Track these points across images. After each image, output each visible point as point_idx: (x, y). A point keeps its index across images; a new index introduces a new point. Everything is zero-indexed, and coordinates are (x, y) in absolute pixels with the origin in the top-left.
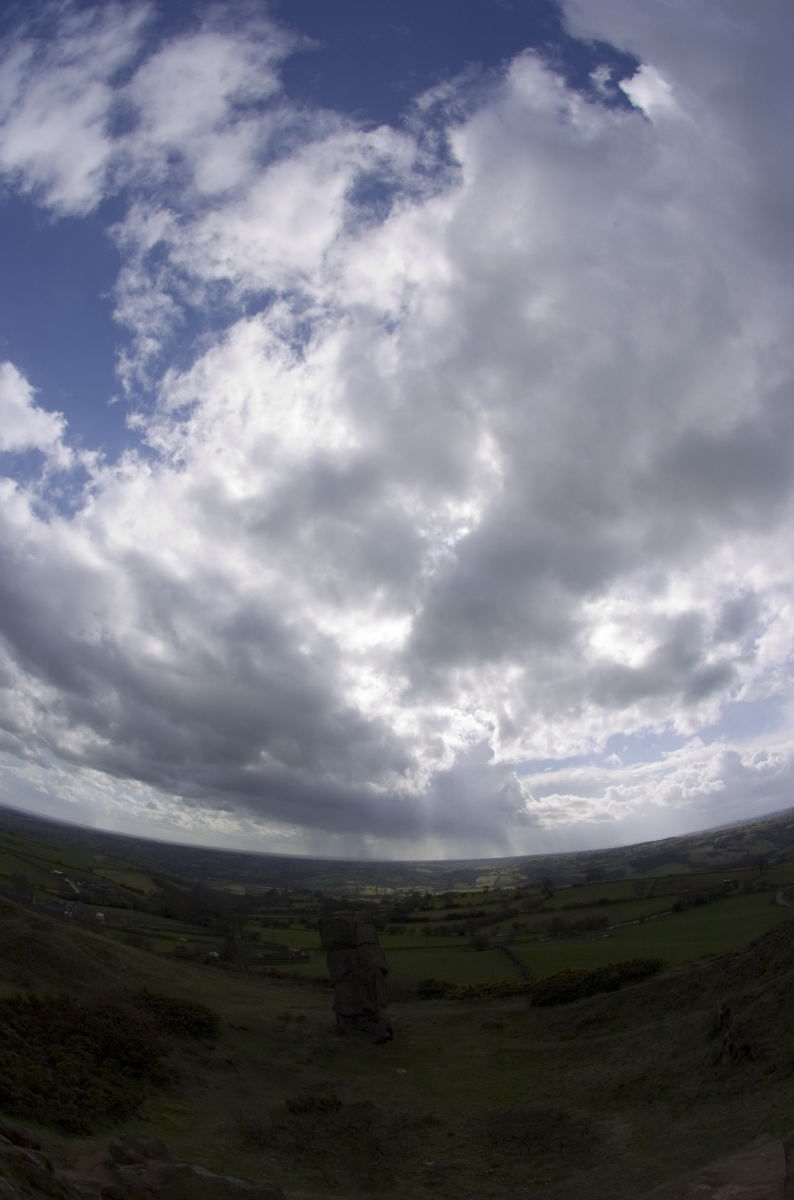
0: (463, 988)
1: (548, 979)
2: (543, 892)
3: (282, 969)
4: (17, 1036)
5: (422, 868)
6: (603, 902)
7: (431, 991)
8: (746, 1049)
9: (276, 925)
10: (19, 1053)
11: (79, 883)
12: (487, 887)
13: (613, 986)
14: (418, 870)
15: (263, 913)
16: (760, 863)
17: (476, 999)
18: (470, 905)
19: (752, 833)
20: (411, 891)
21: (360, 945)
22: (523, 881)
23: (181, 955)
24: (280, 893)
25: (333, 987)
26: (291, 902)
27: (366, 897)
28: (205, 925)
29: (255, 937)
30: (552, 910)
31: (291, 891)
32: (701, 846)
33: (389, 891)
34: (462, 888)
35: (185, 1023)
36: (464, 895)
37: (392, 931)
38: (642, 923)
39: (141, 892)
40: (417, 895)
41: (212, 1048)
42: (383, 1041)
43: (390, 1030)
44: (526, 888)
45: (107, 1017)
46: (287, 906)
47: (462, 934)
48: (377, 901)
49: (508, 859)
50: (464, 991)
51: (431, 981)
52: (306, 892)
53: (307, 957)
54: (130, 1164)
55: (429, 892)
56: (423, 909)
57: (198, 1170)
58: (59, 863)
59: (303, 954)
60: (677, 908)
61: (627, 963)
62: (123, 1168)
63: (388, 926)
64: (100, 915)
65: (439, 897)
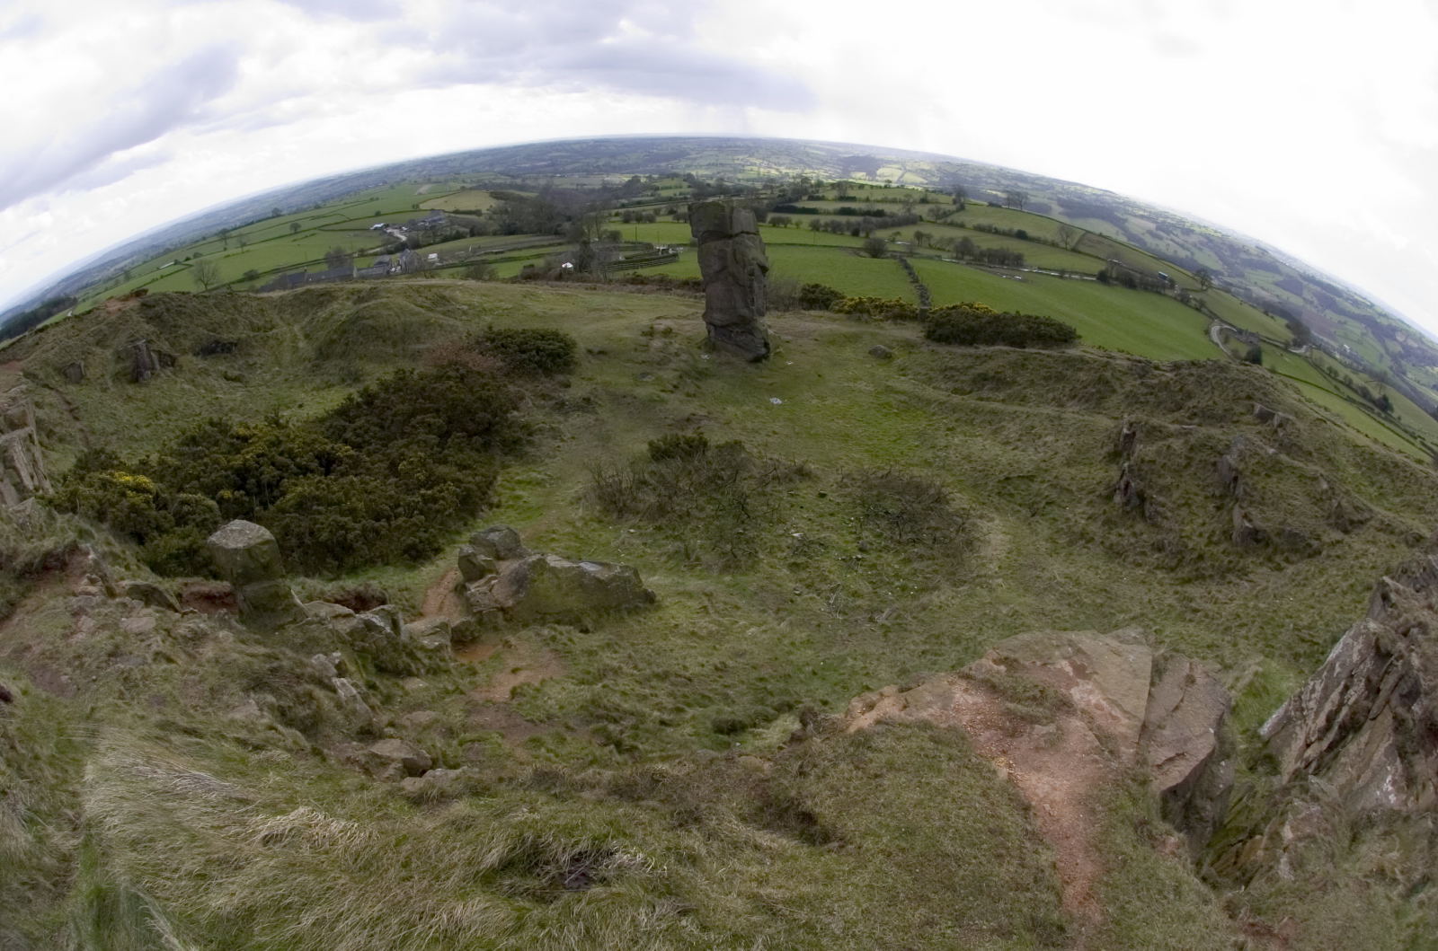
0: (852, 300)
1: (948, 308)
2: (955, 202)
3: (645, 272)
4: (352, 452)
5: (810, 147)
6: (1021, 235)
7: (816, 299)
8: (1142, 498)
9: (639, 219)
10: (356, 475)
11: (404, 228)
12: (890, 182)
13: (1018, 341)
14: (807, 149)
15: (623, 206)
16: (1203, 275)
17: (865, 316)
18: (867, 200)
19: (1201, 234)
20: (800, 176)
21: (737, 235)
22: (934, 183)
23: (530, 276)
24: (643, 180)
25: (704, 291)
26: (657, 189)
27: (748, 180)
28: (556, 233)
29: (615, 236)
30: (962, 226)
31: (656, 176)
32: (1142, 217)
33: (774, 172)
34: (859, 177)
35: (537, 358)
36: (862, 186)
37: (775, 223)
38: (1061, 277)
39: (478, 213)
40: (805, 180)
41: (568, 386)
42: (757, 360)
43: (766, 345)
44: (933, 192)
45: (449, 378)
46: (652, 195)
47: (856, 233)
48: (759, 185)
49: (916, 152)
50: (853, 303)
51: (817, 286)
52: (675, 176)
53: (675, 255)
54: (481, 577)
55: (821, 179)
56: (812, 198)
57: (553, 561)
58: (378, 214)
59: (671, 252)
60: (1103, 278)
61: (1037, 318)
62: (473, 588)
63: (770, 216)
64: (433, 256)
65: (833, 186)
